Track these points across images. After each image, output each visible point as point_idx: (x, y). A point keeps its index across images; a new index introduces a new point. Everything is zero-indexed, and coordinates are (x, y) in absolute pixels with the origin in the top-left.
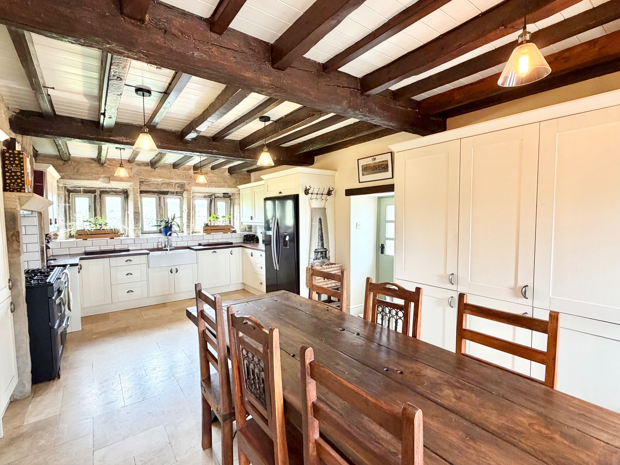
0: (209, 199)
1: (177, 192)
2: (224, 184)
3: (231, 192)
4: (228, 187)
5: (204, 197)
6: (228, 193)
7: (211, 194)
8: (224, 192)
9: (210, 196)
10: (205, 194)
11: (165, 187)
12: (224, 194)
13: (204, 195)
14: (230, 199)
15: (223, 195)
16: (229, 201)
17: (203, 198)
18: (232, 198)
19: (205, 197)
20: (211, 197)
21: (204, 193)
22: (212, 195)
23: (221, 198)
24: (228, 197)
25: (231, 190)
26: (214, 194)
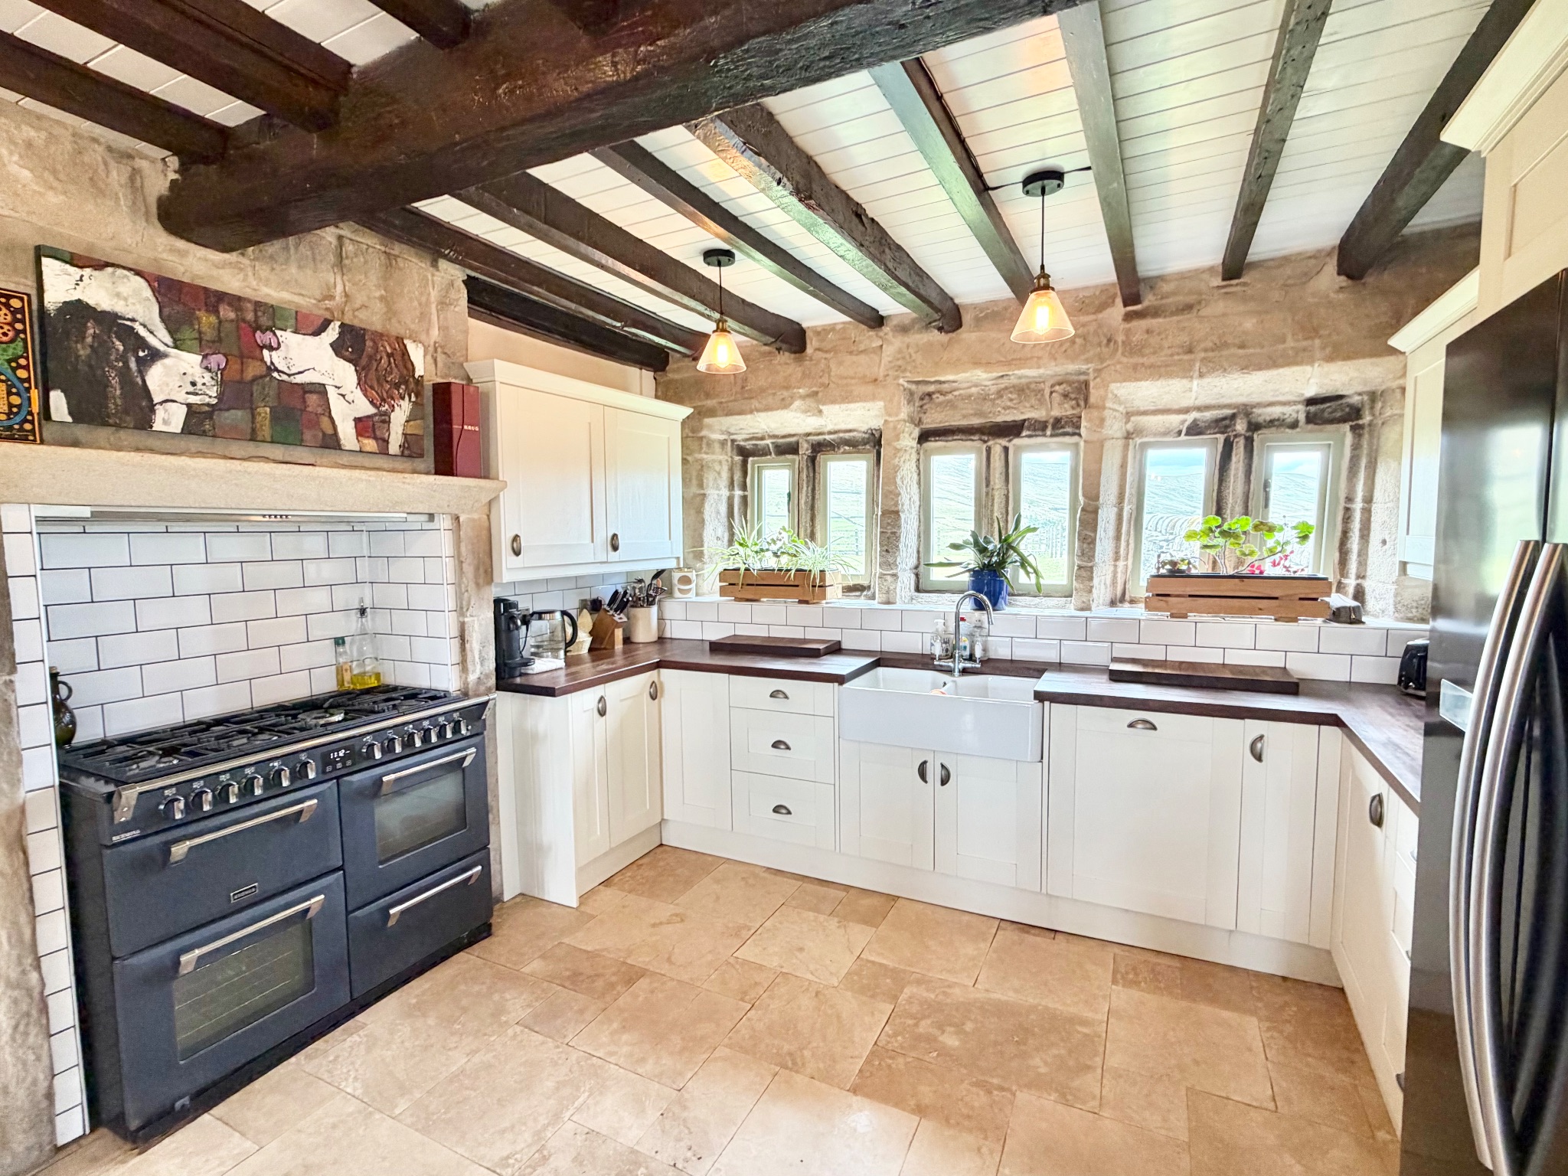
0: (1221, 438)
1: (1057, 423)
2: (1305, 343)
3: (1360, 389)
4: (1330, 359)
5: (1188, 434)
6: (1341, 397)
7: (1228, 412)
8: (1311, 392)
9: (1223, 424)
10: (1194, 415)
11: (1009, 404)
12: (1311, 402)
13: (1190, 417)
14: (1353, 428)
15: (1301, 408)
16: (1349, 438)
17: (1183, 437)
18: (1367, 419)
19: (1195, 430)
20: (1227, 427)
21: (1186, 411)
22: (1233, 417)
23: (1294, 425)
24: (1343, 420)
25: (1353, 374)
26: (1246, 410)
